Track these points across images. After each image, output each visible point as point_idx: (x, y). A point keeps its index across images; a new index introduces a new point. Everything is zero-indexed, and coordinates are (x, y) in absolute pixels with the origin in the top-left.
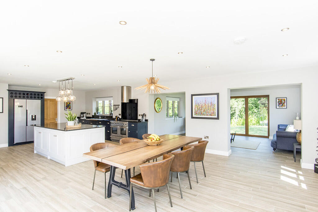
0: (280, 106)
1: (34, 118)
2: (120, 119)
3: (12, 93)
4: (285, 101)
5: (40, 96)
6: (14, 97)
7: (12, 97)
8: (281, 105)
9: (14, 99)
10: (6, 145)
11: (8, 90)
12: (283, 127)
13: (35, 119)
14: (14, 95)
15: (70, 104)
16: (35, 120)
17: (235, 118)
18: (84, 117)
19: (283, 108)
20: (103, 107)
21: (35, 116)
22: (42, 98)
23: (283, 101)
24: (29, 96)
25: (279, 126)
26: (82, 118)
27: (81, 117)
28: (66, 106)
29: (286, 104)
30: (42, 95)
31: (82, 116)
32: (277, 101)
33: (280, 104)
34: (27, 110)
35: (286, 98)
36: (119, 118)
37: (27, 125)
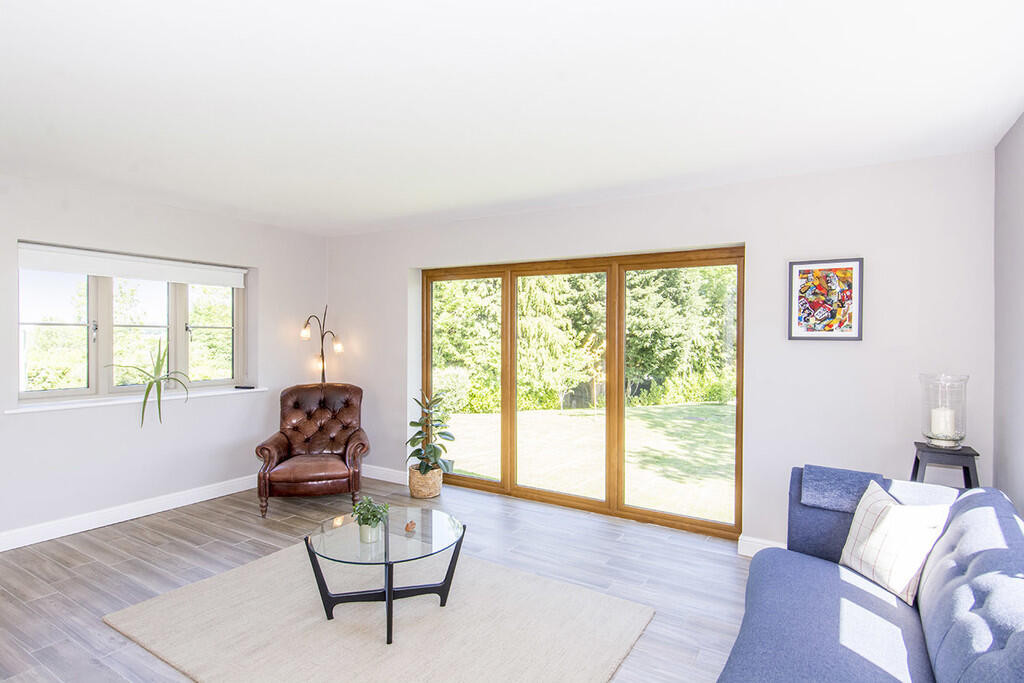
0: (812, 321)
4: (850, 286)
8: (821, 313)
12: (828, 499)
17: (681, 374)
19: (837, 333)
23: (837, 287)
25: (798, 477)
29: (853, 307)
32: (798, 283)
33: (814, 306)
35: (855, 265)
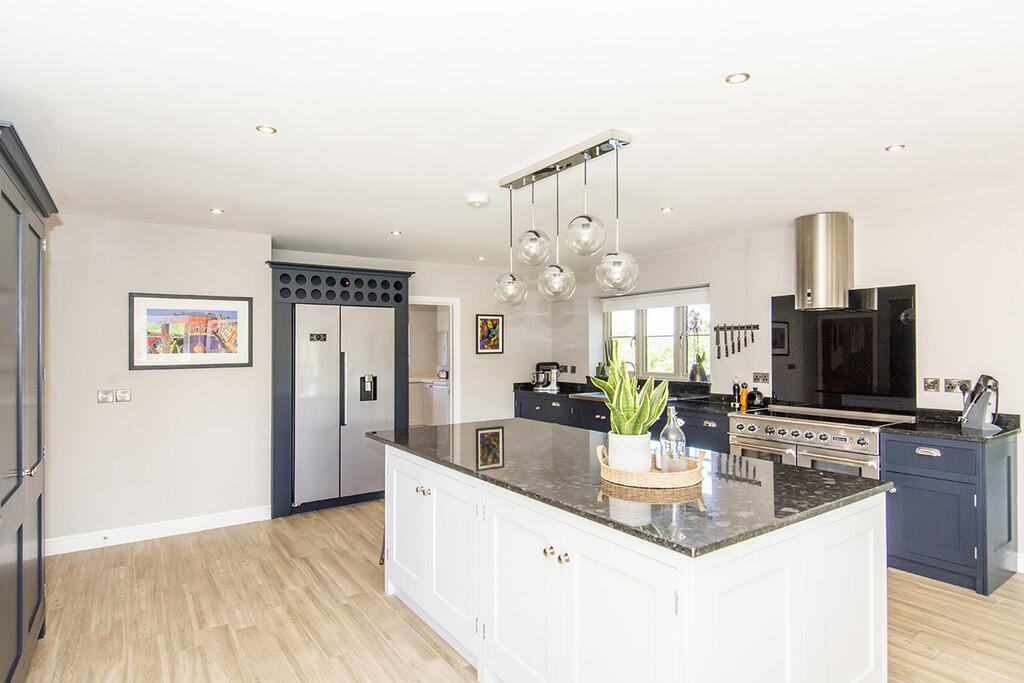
1: (368, 387)
2: (766, 401)
3: (285, 277)
5: (392, 292)
6: (293, 293)
7: (285, 292)
9: (294, 305)
10: (264, 512)
11: (272, 264)
13: (373, 395)
14: (293, 286)
15: (495, 326)
16: (375, 398)
18: (549, 383)
20: (640, 340)
21: (375, 379)
22: (398, 298)
24: (352, 289)
26: (541, 389)
27: (538, 384)
28: (483, 337)
30: (398, 286)
31: (542, 378)
34: (342, 355)
36: (759, 394)
37: (342, 423)
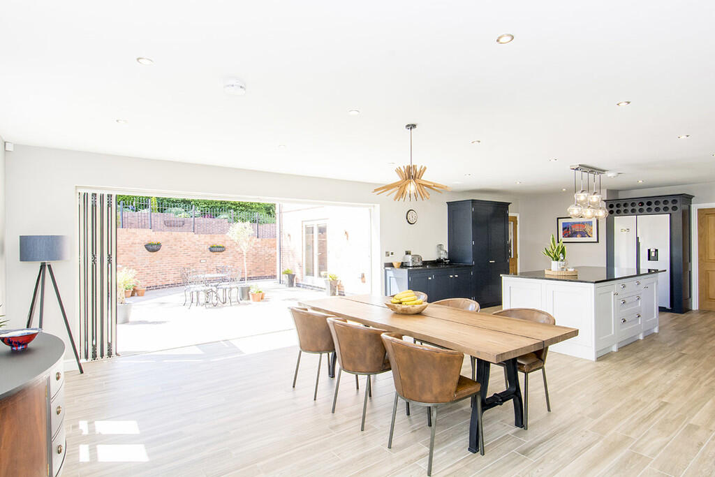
1: (653, 254)
3: (611, 206)
5: (670, 206)
6: (615, 212)
7: (611, 212)
9: (614, 217)
11: (607, 201)
13: (656, 258)
14: (615, 209)
16: (657, 260)
21: (656, 250)
22: (674, 208)
24: (645, 207)
30: (674, 202)
34: (638, 238)
